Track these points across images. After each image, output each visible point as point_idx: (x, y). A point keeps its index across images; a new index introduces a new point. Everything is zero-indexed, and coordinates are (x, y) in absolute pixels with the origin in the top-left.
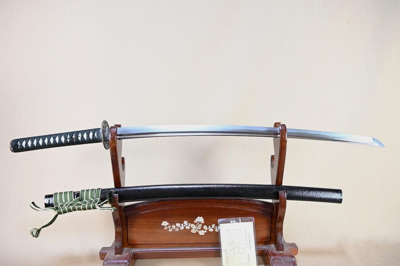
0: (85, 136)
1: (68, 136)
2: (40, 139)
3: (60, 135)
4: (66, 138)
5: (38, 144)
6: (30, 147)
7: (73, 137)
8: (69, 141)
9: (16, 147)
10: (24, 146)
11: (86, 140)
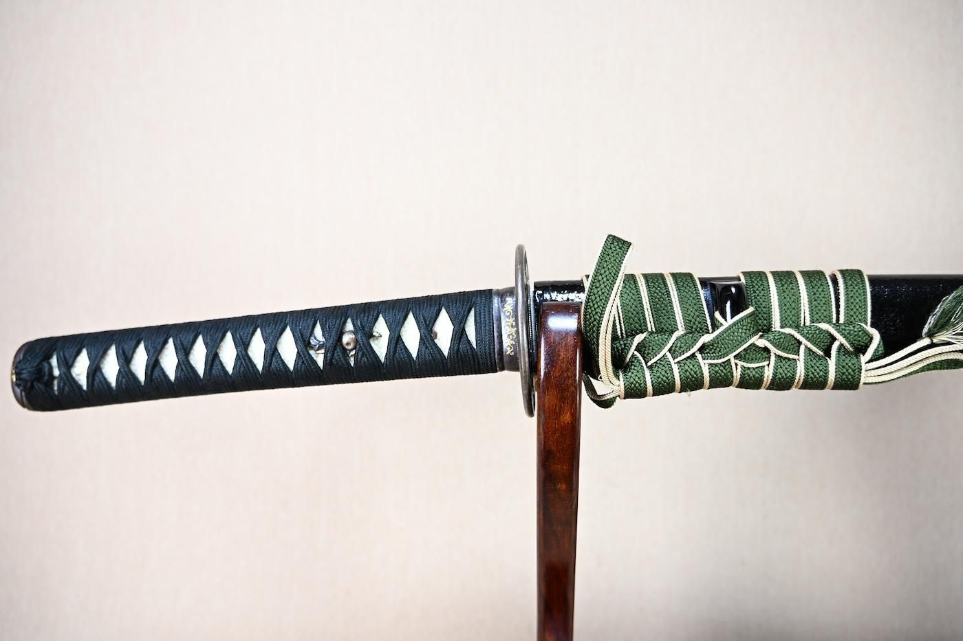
0: (411, 335)
1: (318, 331)
2: (166, 342)
3: (273, 323)
4: (304, 343)
5: (156, 373)
6: (114, 384)
7: (346, 339)
8: (319, 358)
9: (41, 386)
10: (83, 381)
11: (414, 355)
